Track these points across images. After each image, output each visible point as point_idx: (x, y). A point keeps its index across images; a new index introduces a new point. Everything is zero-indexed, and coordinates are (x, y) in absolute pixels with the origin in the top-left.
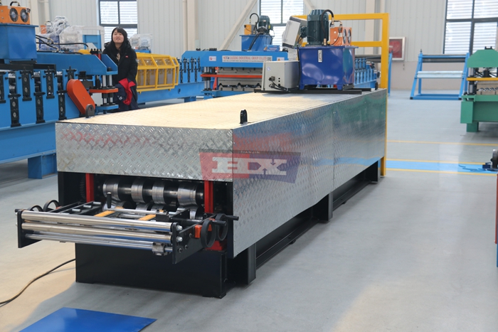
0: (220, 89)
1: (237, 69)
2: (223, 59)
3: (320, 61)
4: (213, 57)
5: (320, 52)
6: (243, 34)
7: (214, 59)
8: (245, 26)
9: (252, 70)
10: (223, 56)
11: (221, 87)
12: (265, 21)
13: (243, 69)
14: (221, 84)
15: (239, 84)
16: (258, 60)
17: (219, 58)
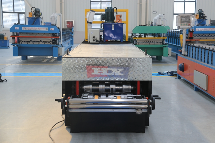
0: (20, 43)
1: (29, 33)
2: (23, 29)
3: (113, 29)
4: (17, 28)
5: (113, 25)
6: (28, 17)
7: (18, 28)
8: (29, 13)
9: (38, 34)
10: (23, 27)
11: (21, 42)
12: (38, 11)
13: (33, 33)
14: (21, 41)
15: (31, 41)
16: (41, 29)
17: (21, 28)
